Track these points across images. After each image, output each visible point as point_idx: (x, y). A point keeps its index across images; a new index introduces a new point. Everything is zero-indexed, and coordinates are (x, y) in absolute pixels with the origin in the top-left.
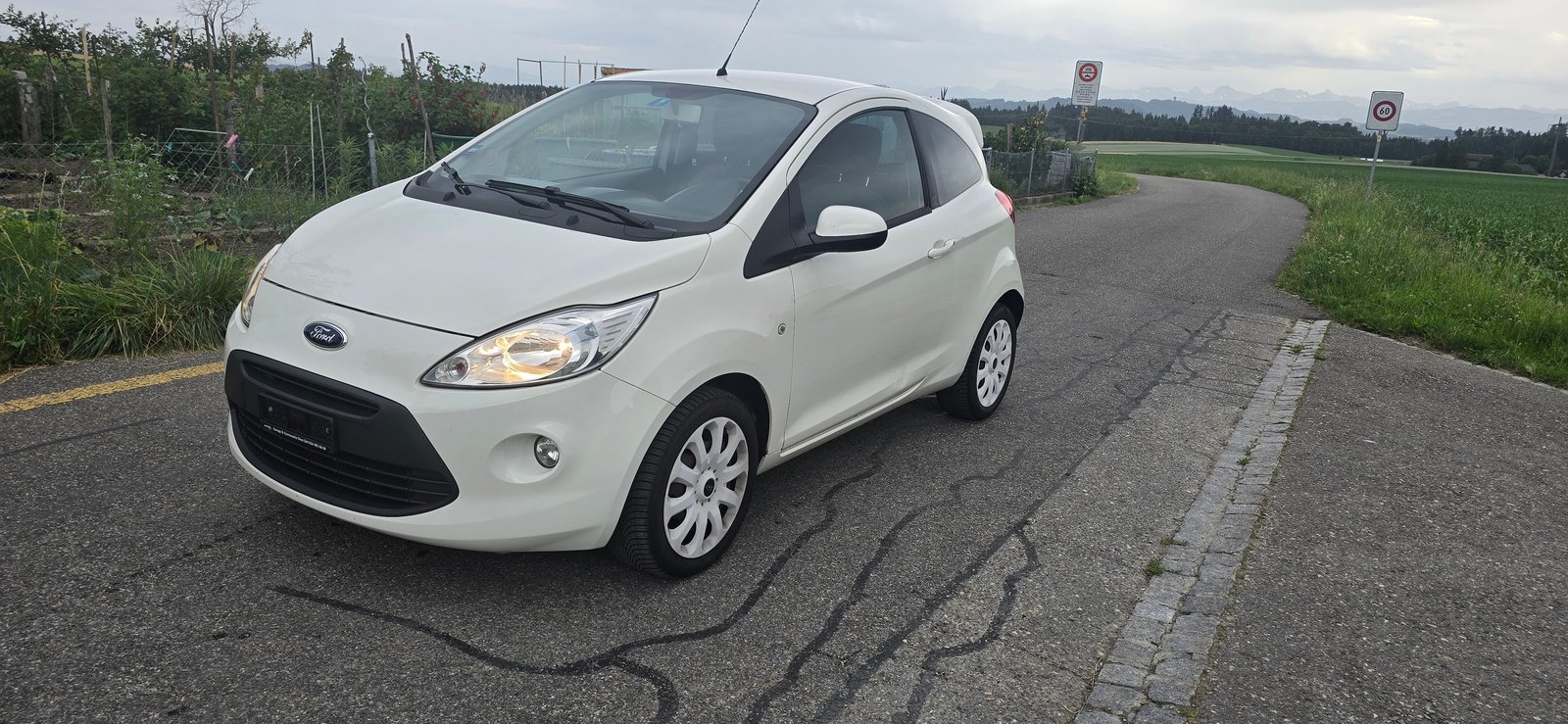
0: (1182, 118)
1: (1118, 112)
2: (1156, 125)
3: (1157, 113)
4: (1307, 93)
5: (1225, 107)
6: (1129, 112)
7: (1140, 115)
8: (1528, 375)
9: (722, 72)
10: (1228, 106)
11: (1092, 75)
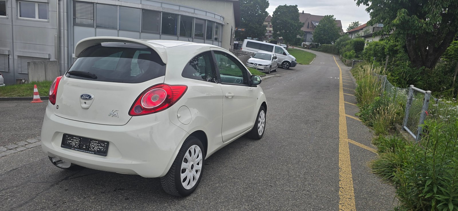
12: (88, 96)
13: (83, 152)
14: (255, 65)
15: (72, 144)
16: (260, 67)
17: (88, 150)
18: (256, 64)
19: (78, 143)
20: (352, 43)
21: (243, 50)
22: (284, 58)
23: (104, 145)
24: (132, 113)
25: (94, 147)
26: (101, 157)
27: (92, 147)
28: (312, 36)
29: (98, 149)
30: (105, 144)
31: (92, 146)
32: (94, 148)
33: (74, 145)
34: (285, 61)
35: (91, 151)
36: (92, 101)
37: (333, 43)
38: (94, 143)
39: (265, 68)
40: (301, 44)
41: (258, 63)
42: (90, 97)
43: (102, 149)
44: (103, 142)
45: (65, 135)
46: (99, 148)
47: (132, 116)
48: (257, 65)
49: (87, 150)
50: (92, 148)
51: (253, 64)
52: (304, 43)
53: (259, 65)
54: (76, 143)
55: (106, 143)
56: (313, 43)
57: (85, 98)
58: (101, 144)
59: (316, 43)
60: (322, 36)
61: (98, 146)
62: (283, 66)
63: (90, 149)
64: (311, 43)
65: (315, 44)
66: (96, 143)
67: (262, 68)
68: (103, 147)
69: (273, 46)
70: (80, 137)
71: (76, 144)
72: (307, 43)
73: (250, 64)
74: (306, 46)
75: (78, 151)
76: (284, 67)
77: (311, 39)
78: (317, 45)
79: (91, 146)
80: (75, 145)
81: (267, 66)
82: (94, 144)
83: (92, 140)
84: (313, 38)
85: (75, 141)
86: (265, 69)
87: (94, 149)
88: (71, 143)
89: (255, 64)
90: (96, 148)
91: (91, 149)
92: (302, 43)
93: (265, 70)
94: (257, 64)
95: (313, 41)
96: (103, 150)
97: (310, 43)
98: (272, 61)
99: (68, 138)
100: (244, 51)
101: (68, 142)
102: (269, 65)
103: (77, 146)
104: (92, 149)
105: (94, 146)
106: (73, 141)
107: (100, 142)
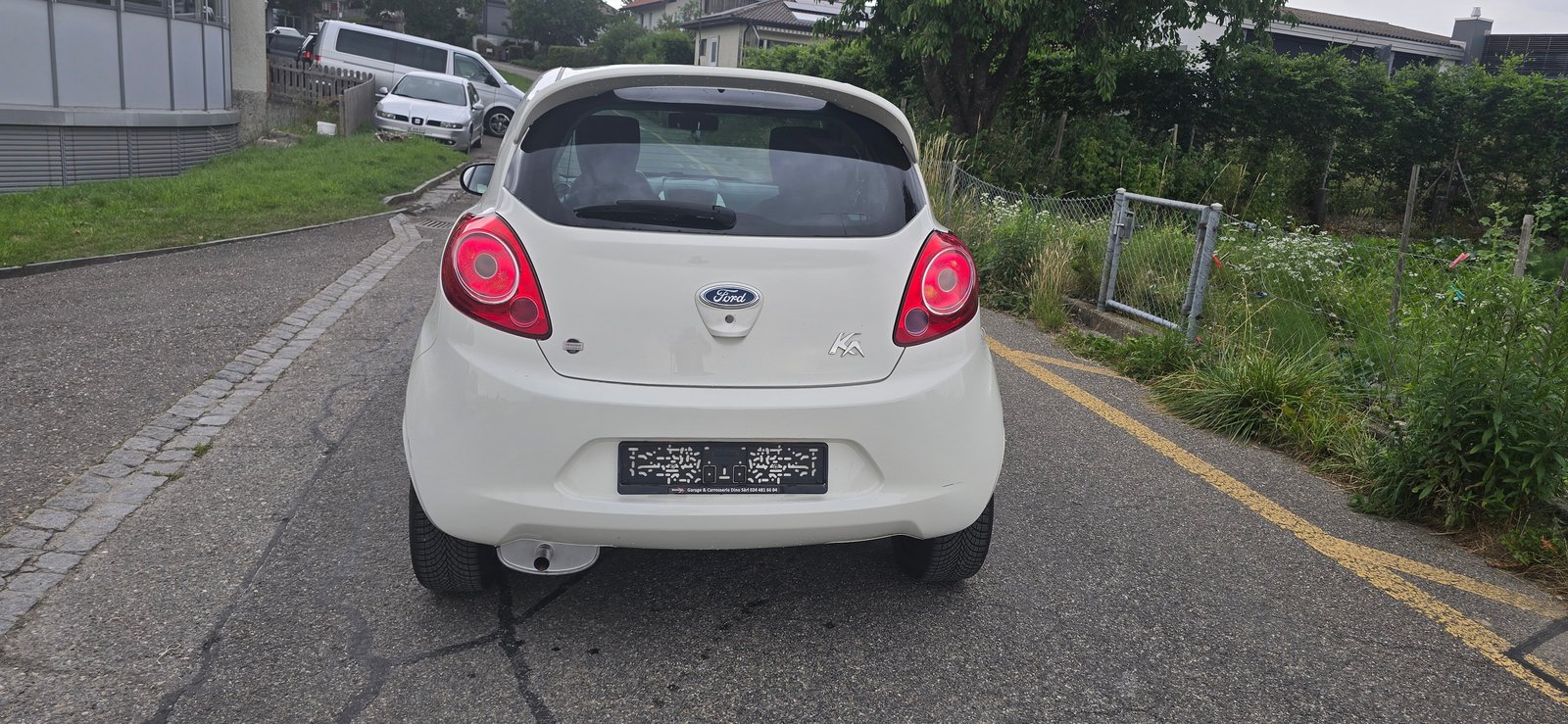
12: (740, 292)
13: (730, 493)
14: (413, 122)
15: (665, 472)
16: (436, 132)
17: (748, 485)
18: (418, 121)
19: (691, 466)
20: (659, 45)
21: (323, 62)
22: (491, 96)
23: (807, 457)
24: (902, 337)
25: (769, 469)
26: (803, 500)
27: (760, 470)
28: (507, 13)
29: (783, 473)
30: (810, 454)
31: (758, 466)
32: (766, 473)
33: (677, 475)
34: (494, 108)
35: (756, 484)
36: (757, 310)
37: (582, 44)
38: (765, 456)
39: (454, 134)
40: (471, 41)
41: (426, 118)
42: (750, 296)
43: (801, 470)
44: (803, 446)
45: (624, 447)
46: (788, 471)
47: (905, 345)
48: (421, 123)
49: (741, 483)
50: (761, 474)
51: (405, 119)
52: (481, 37)
53: (430, 123)
54: (683, 467)
55: (816, 450)
56: (512, 40)
57: (729, 303)
58: (793, 456)
59: (522, 38)
60: (545, 15)
61: (783, 463)
62: (491, 125)
63: (750, 479)
64: (506, 38)
65: (519, 44)
66: (772, 454)
67: (442, 133)
68: (807, 462)
69: (445, 52)
70: (697, 445)
71: (682, 473)
72: (490, 39)
73: (392, 118)
74: (489, 50)
75: (707, 493)
76: (496, 130)
77: (505, 24)
78: (529, 47)
79: (754, 468)
80: (680, 477)
81: (459, 126)
82: (764, 460)
83: (753, 446)
84: (510, 22)
85: (678, 462)
86: (454, 138)
87: (768, 477)
88: (660, 470)
89: (414, 119)
90: (776, 473)
91: (754, 479)
92: (475, 39)
93: (454, 142)
94: (422, 120)
95: (512, 33)
96: (806, 473)
97: (503, 39)
98: (472, 108)
99: (643, 456)
100: (333, 68)
101: (646, 470)
102: (466, 125)
103: (688, 477)
104: (760, 477)
105: (765, 467)
106: (664, 463)
107: (790, 448)
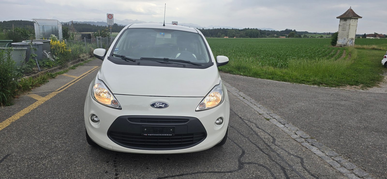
0: (106, 26)
1: (89, 25)
2: (100, 28)
3: (99, 25)
4: (132, 20)
5: (115, 23)
6: (92, 25)
7: (95, 26)
8: (242, 75)
9: (164, 25)
10: (116, 23)
11: (111, 17)
